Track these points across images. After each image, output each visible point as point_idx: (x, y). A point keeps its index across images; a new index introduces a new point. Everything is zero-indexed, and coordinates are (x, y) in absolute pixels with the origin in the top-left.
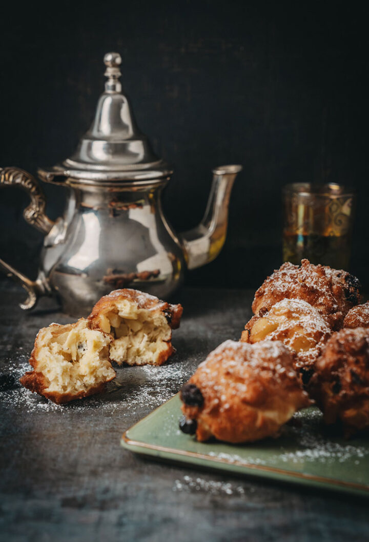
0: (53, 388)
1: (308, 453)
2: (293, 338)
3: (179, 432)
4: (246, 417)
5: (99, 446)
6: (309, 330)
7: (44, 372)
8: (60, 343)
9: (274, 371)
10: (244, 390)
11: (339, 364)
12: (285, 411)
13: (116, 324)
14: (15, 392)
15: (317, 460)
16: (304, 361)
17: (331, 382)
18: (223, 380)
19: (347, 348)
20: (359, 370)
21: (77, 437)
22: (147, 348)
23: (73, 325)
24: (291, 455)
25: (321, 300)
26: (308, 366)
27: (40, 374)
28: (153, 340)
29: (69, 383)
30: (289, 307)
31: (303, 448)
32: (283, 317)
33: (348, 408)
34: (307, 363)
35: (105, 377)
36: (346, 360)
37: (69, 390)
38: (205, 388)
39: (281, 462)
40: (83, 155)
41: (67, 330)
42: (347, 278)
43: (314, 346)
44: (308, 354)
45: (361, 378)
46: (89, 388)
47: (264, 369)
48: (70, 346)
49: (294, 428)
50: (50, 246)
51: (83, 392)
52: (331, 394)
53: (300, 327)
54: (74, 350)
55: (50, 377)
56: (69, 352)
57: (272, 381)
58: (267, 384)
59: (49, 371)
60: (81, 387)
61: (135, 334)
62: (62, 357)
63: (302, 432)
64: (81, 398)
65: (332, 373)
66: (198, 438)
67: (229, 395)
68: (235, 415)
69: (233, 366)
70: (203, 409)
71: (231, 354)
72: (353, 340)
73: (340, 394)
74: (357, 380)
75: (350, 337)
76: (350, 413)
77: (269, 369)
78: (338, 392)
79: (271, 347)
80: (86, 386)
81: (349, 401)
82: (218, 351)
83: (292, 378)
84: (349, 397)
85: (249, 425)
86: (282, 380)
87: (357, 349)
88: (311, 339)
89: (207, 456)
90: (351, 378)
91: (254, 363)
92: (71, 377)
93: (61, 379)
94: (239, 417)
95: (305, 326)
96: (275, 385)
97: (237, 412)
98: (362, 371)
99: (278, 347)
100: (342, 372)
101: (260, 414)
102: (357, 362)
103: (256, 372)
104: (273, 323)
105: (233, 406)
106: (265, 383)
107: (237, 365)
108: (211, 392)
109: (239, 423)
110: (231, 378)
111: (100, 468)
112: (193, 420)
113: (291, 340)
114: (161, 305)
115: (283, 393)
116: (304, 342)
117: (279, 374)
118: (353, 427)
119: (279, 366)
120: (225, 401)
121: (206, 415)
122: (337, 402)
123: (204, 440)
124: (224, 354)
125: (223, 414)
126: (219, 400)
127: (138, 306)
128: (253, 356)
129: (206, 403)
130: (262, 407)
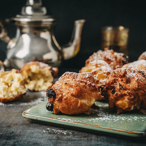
1: (101, 118)
2: (98, 74)
4: (74, 102)
5: (15, 117)
6: (104, 71)
8: (4, 78)
9: (86, 83)
10: (73, 91)
11: (115, 81)
12: (90, 100)
13: (30, 75)
15: (104, 121)
16: (102, 84)
17: (112, 89)
18: (64, 87)
19: (118, 75)
20: (123, 84)
21: (6, 114)
22: (43, 84)
23: (10, 72)
24: (93, 119)
25: (112, 63)
26: (103, 85)
28: (46, 82)
29: (6, 94)
30: (96, 62)
31: (99, 117)
32: (94, 67)
33: (119, 101)
34: (103, 84)
35: (21, 92)
36: (117, 80)
37: (6, 97)
38: (56, 90)
39: (88, 122)
40: (23, 13)
41: (7, 74)
42: (123, 56)
43: (106, 78)
44: (104, 81)
45: (124, 87)
46: (15, 97)
47: (82, 82)
48: (8, 80)
49: (97, 110)
50: (10, 49)
51: (12, 98)
53: (101, 70)
54: (9, 82)
56: (7, 82)
58: (82, 88)
60: (11, 95)
61: (39, 79)
62: (4, 84)
63: (100, 111)
64: (11, 100)
65: (112, 85)
66: (54, 113)
67: (66, 93)
68: (69, 101)
69: (69, 81)
70: (55, 99)
71: (68, 76)
72: (121, 71)
73: (115, 94)
74: (122, 88)
75: (120, 71)
76: (119, 102)
77: (84, 82)
78: (114, 94)
79: (86, 74)
80: (13, 96)
81: (118, 97)
82: (63, 75)
83: (93, 86)
84: (118, 95)
85: (75, 105)
86: (89, 87)
87: (122, 75)
88: (105, 75)
89: (57, 119)
90: (120, 87)
91: (77, 80)
92: (7, 92)
93: (2, 92)
94: (70, 102)
95: (103, 70)
96: (85, 88)
97: (70, 100)
98: (124, 84)
99: (88, 74)
100: (116, 85)
101: (79, 101)
102: (122, 80)
103: (78, 83)
104: (90, 69)
105: (68, 97)
106: (81, 87)
107: (70, 80)
108: (59, 92)
109: (70, 105)
110: (67, 86)
111: (12, 125)
112: (52, 104)
113: (97, 76)
114: (49, 67)
115: (89, 92)
116: (102, 76)
117: (88, 84)
118: (120, 109)
119: (88, 81)
120: (64, 95)
121: (56, 102)
122: (114, 97)
123: (57, 113)
124: (65, 76)
125: (64, 101)
126: (62, 95)
127: (40, 68)
128: (77, 77)
129: (57, 96)
130: (80, 97)
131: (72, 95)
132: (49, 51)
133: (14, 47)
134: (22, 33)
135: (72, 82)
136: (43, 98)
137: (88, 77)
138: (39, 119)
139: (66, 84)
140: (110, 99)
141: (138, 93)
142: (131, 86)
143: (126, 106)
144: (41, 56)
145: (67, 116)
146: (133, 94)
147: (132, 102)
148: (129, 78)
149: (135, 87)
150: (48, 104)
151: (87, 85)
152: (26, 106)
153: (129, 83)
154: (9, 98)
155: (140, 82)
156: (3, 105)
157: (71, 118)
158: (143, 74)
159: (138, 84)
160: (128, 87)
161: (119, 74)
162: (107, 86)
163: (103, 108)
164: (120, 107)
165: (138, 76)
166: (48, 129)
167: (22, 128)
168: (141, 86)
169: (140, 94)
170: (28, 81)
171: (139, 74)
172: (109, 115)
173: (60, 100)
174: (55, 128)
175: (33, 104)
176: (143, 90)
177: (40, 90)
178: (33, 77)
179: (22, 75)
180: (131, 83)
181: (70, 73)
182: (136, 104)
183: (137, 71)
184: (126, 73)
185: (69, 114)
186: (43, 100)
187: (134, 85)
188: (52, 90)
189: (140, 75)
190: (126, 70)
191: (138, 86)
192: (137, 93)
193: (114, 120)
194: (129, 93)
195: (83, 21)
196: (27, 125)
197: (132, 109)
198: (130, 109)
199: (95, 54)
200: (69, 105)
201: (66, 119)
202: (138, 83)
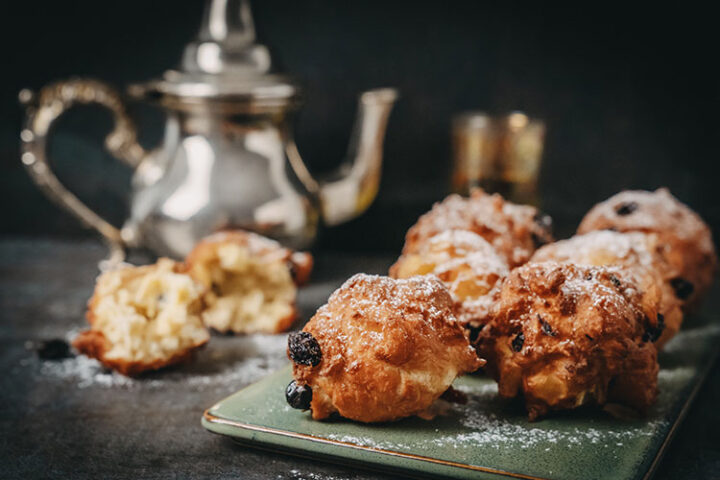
0: (117, 353)
1: (476, 436)
2: (457, 282)
3: (288, 408)
4: (385, 379)
5: (173, 428)
6: (480, 272)
7: (106, 331)
8: (132, 291)
9: (426, 315)
10: (382, 341)
11: (522, 308)
12: (441, 373)
13: (218, 277)
14: (68, 363)
15: (488, 445)
16: (472, 314)
17: (510, 335)
18: (349, 326)
19: (533, 285)
20: (550, 317)
22: (262, 310)
23: (152, 268)
24: (450, 439)
26: (477, 320)
27: (100, 334)
28: (269, 300)
29: (140, 347)
30: (451, 240)
31: (469, 431)
32: (444, 256)
33: (534, 374)
34: (475, 316)
35: (191, 340)
36: (531, 303)
37: (139, 357)
38: (323, 337)
39: (435, 448)
40: (188, 64)
41: (143, 275)
43: (486, 292)
44: (477, 303)
45: (554, 328)
46: (170, 355)
47: (410, 310)
48: (146, 296)
49: (456, 405)
51: (158, 362)
52: (511, 354)
53: (466, 266)
54: (151, 304)
55: (112, 336)
56: (144, 304)
57: (422, 327)
58: (414, 332)
59: (113, 329)
60: (157, 351)
61: (245, 292)
62: (131, 310)
63: (467, 410)
64: (156, 367)
65: (512, 321)
66: (314, 415)
67: (357, 348)
68: (367, 378)
69: (366, 306)
70: (320, 369)
71: (363, 290)
72: (542, 274)
73: (523, 352)
74: (547, 331)
75: (538, 272)
76: (537, 380)
77: (419, 311)
78: (519, 350)
79: (423, 282)
80: (165, 351)
81: (535, 363)
82: (345, 286)
83: (452, 324)
84: (535, 356)
85: (387, 392)
86: (438, 327)
87: (547, 286)
88: (483, 283)
89: (325, 439)
90: (539, 327)
91: (396, 303)
92: (144, 338)
93: (128, 340)
94: (372, 380)
95: (473, 265)
96: (426, 333)
97: (370, 373)
98: (554, 318)
99: (432, 282)
100: (525, 320)
101: (404, 377)
102: (547, 305)
103: (399, 313)
104: (429, 262)
105: (363, 364)
106: (411, 328)
107: (371, 305)
108: (333, 344)
109: (372, 389)
110: (362, 323)
111: (168, 458)
112: (306, 387)
113: (454, 285)
114: (282, 253)
115: (438, 346)
116: (472, 287)
117: (433, 319)
118: (541, 401)
119: (433, 309)
120: (352, 356)
121: (324, 378)
122: (518, 364)
123: (322, 417)
124: (353, 290)
125: (349, 376)
126: (343, 355)
127: (252, 254)
128: (395, 293)
129: (326, 360)
130: (407, 365)
131: (380, 356)
132: (274, 196)
133: (160, 182)
134: (184, 134)
135: (378, 311)
136: (262, 356)
137: (433, 295)
138: (261, 438)
139: (357, 316)
140: (506, 369)
141: (603, 348)
142: (577, 324)
143: (560, 393)
144: (249, 211)
145: (357, 428)
146: (585, 354)
147: (580, 380)
148: (572, 299)
149: (592, 330)
150: (293, 386)
151: (430, 320)
152: (207, 388)
153: (570, 315)
154: (149, 361)
155: (610, 310)
156: (129, 382)
157: (371, 433)
158: (618, 283)
159: (604, 318)
160: (567, 330)
161: (536, 284)
162: (493, 322)
163: (476, 398)
164: (541, 395)
165: (600, 289)
166: (294, 472)
167: (203, 469)
168: (611, 324)
169: (609, 354)
170: (210, 298)
171: (606, 282)
172: (500, 425)
173: (337, 372)
174: (317, 469)
175: (233, 381)
176: (620, 340)
177: (249, 328)
178: (226, 284)
179: (193, 278)
180: (579, 315)
181: (369, 278)
182: (594, 386)
183: (599, 274)
184: (561, 279)
185: (366, 420)
186: (264, 367)
187: (590, 323)
188: (307, 336)
189: (608, 286)
190: (560, 269)
191: (604, 324)
192: (598, 350)
193: (522, 443)
194: (571, 349)
195: (388, 95)
196: (216, 456)
197: (580, 402)
198: (574, 403)
199: (438, 209)
200: (368, 391)
201: (354, 439)
202: (605, 314)
